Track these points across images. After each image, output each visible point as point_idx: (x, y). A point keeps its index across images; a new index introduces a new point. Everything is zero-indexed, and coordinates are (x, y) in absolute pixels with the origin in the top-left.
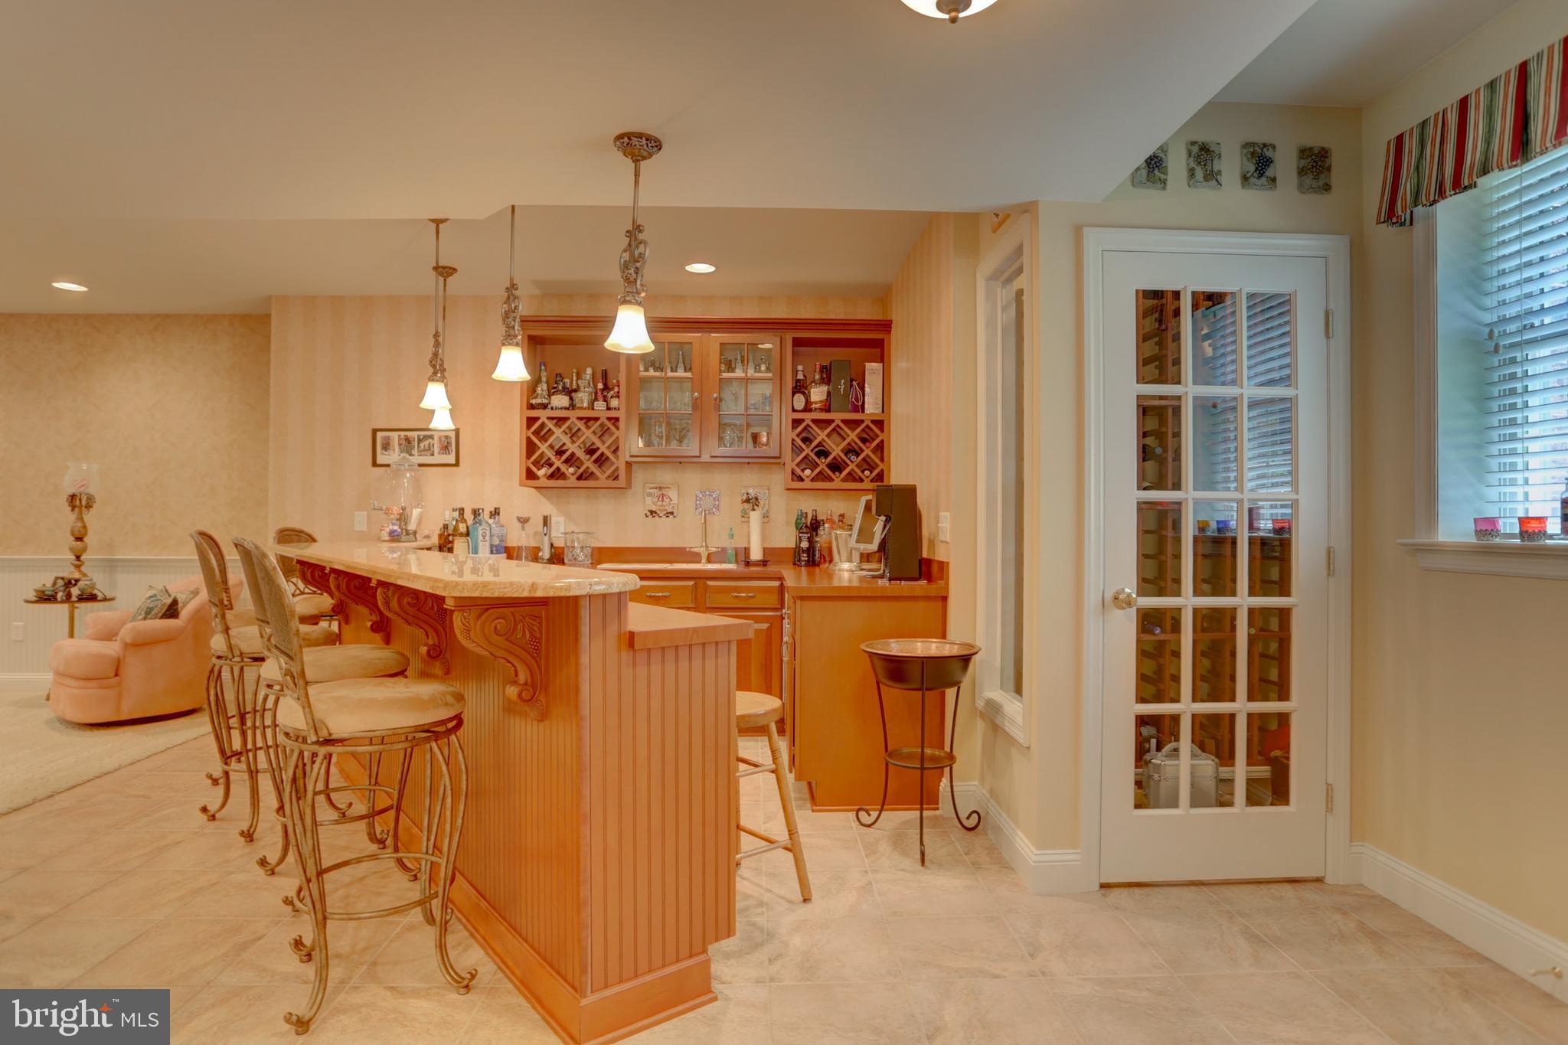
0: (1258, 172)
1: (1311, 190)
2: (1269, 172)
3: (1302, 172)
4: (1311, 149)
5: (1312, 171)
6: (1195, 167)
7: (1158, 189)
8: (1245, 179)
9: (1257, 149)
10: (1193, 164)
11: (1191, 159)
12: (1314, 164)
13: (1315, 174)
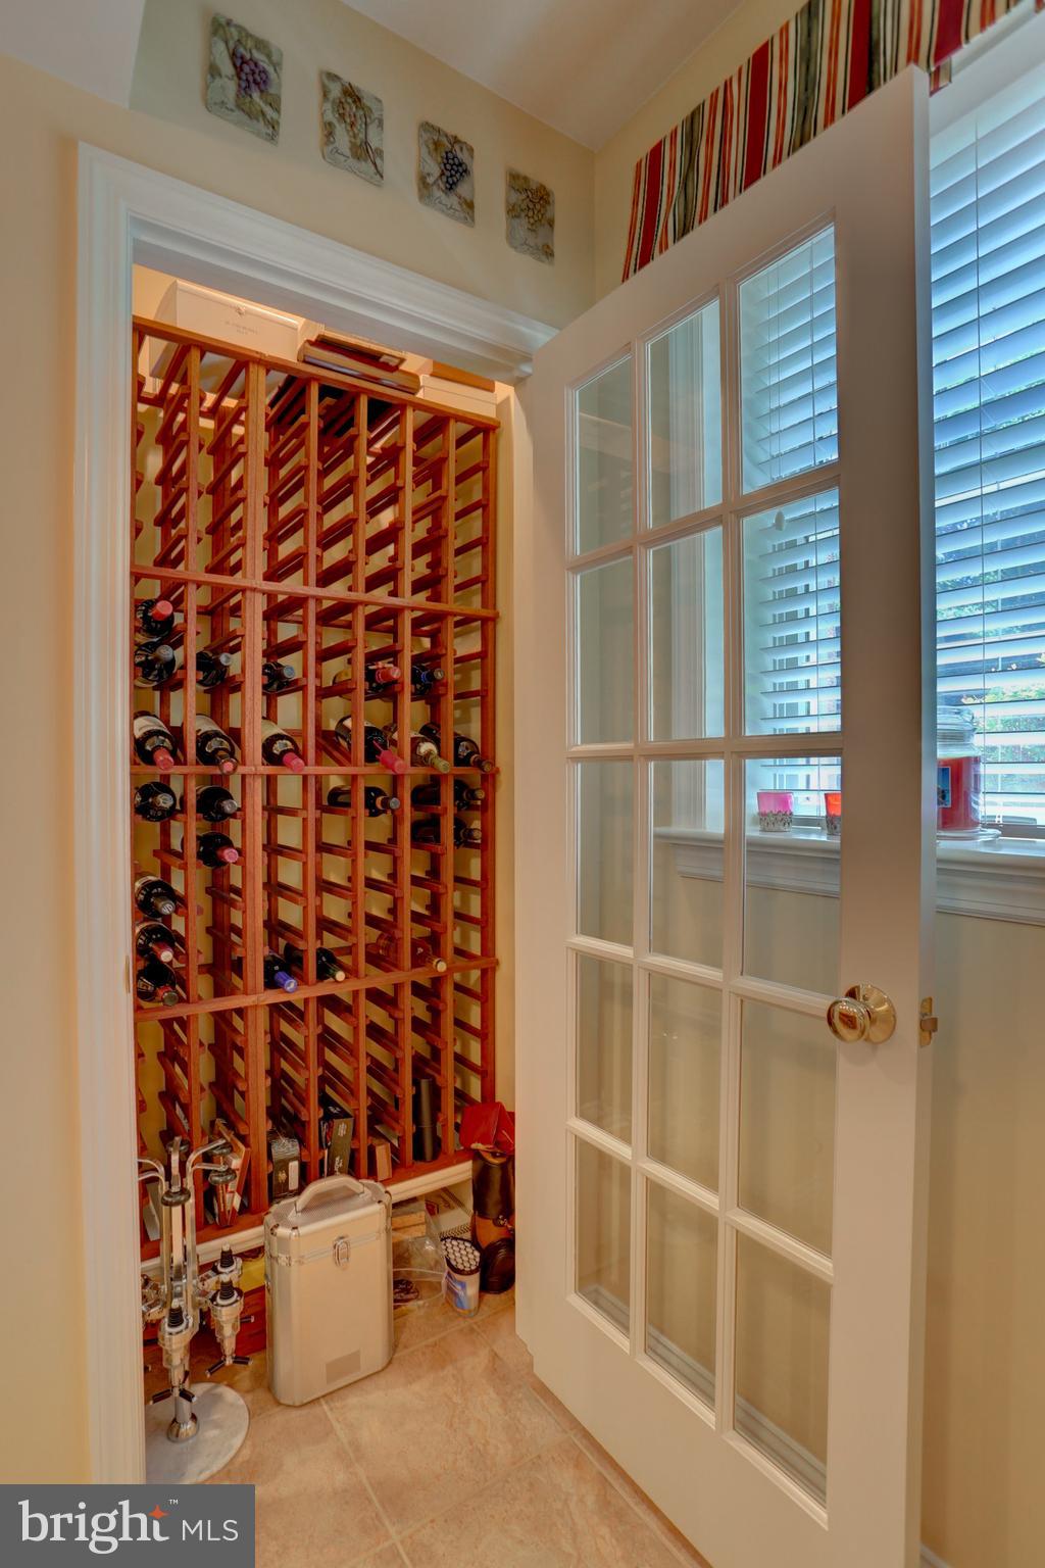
0: (444, 179)
1: (526, 247)
2: (463, 189)
3: (513, 211)
4: (526, 179)
5: (527, 215)
6: (335, 122)
7: (258, 134)
8: (423, 182)
9: (444, 140)
10: (330, 117)
11: (328, 106)
12: (531, 206)
13: (532, 220)
